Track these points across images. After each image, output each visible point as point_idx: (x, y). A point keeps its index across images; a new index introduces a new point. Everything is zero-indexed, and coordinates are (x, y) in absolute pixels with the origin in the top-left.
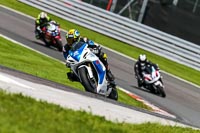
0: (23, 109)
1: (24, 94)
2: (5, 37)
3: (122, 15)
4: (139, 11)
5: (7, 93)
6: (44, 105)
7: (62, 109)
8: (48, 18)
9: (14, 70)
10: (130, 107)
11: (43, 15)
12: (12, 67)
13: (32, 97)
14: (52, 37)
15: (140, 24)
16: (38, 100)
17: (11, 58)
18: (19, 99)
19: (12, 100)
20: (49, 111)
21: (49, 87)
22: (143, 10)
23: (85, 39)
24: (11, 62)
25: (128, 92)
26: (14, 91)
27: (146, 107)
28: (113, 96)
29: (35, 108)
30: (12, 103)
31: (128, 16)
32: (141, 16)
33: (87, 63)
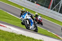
0: (22, 39)
1: (22, 35)
2: (17, 17)
3: (53, 10)
4: (58, 9)
5: (17, 34)
6: (29, 38)
7: (34, 39)
8: (38, 15)
9: (19, 27)
10: (55, 38)
11: (36, 14)
12: (19, 26)
13: (25, 35)
14: (39, 21)
15: (59, 13)
16: (27, 36)
17: (18, 23)
18: (21, 36)
19: (19, 36)
20: (30, 40)
21: (30, 32)
22: (60, 9)
23: (27, 12)
24: (19, 25)
25: (55, 34)
26: (19, 33)
27: (60, 39)
28: (36, 31)
29: (26, 39)
30: (19, 37)
31: (55, 11)
32: (59, 11)
33: (27, 19)
